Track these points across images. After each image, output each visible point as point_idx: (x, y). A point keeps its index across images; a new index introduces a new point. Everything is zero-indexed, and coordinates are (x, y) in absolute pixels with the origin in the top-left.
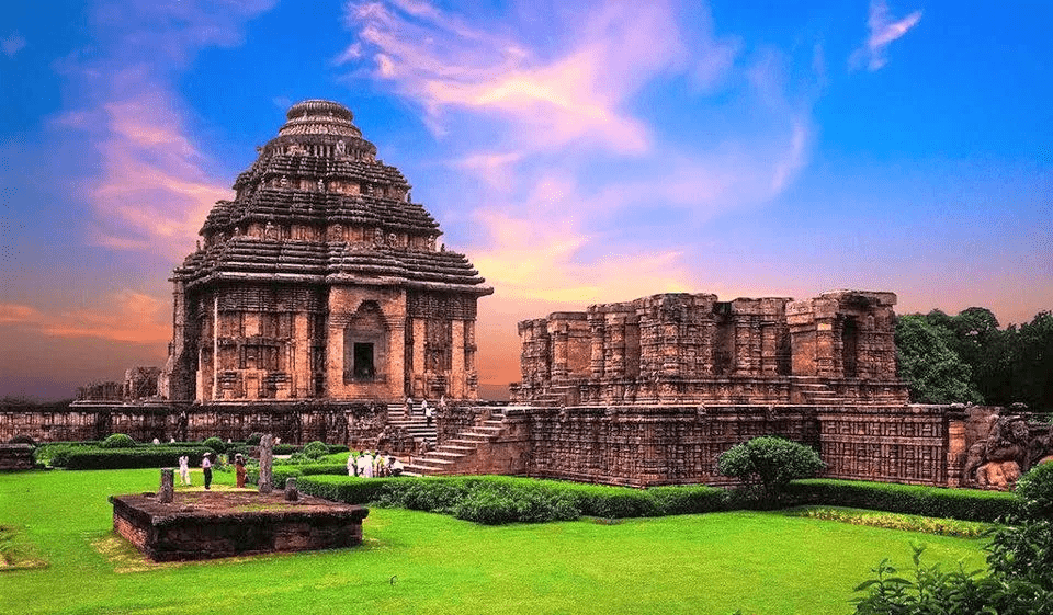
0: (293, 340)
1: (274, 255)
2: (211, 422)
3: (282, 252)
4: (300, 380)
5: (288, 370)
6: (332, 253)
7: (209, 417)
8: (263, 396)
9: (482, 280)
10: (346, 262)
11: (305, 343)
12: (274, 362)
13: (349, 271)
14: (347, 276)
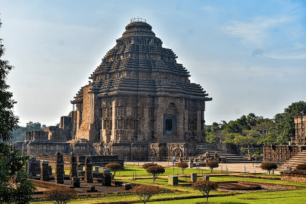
0: (143, 118)
1: (136, 85)
2: (120, 150)
3: (139, 83)
4: (146, 133)
5: (142, 129)
6: (157, 84)
7: (119, 148)
8: (133, 140)
9: (207, 95)
10: (165, 88)
11: (148, 119)
12: (136, 126)
13: (166, 91)
14: (165, 93)
